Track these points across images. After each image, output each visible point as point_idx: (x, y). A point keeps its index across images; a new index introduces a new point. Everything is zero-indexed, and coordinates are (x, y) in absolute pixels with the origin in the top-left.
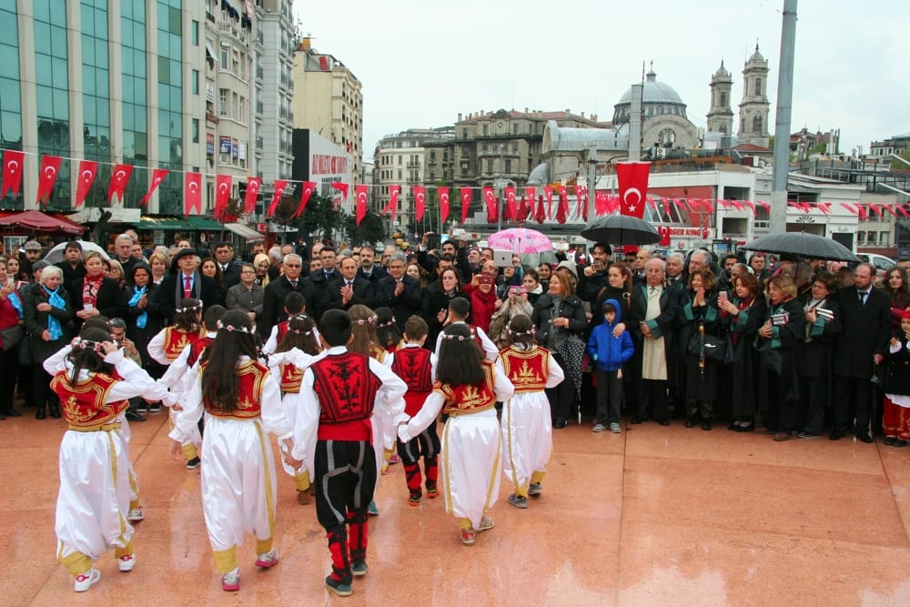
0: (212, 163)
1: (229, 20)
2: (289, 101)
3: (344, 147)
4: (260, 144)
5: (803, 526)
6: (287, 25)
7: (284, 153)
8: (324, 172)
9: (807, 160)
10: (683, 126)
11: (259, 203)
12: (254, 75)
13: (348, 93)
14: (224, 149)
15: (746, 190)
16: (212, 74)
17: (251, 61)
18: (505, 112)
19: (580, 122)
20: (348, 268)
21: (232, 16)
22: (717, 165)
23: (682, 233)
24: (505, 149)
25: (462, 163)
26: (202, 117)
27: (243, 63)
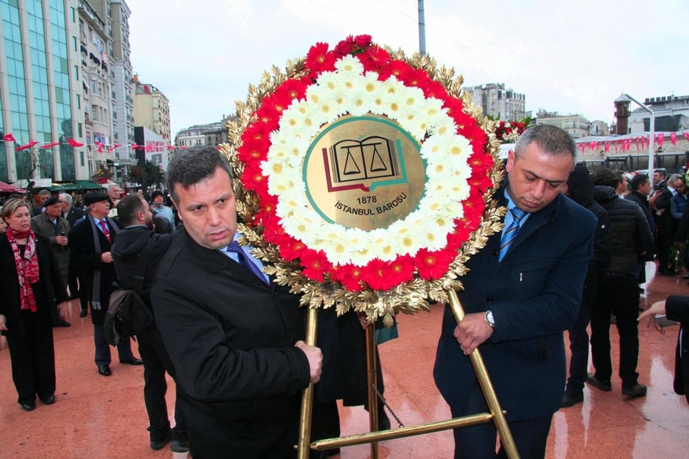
0: (90, 149)
1: (95, 65)
2: (131, 110)
3: (161, 136)
4: (116, 136)
6: (128, 68)
7: (130, 141)
8: (152, 151)
11: (120, 171)
12: (111, 96)
13: (161, 106)
14: (97, 141)
16: (87, 96)
17: (108, 88)
21: (96, 63)
26: (83, 122)
27: (104, 88)
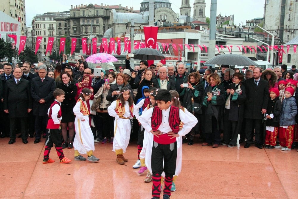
3: (16, 19)
5: (240, 191)
8: (7, 31)
9: (222, 27)
10: (170, 13)
15: (197, 40)
18: (92, 5)
19: (126, 10)
20: (17, 72)
22: (185, 29)
23: (171, 59)
24: (93, 22)
25: (73, 28)
